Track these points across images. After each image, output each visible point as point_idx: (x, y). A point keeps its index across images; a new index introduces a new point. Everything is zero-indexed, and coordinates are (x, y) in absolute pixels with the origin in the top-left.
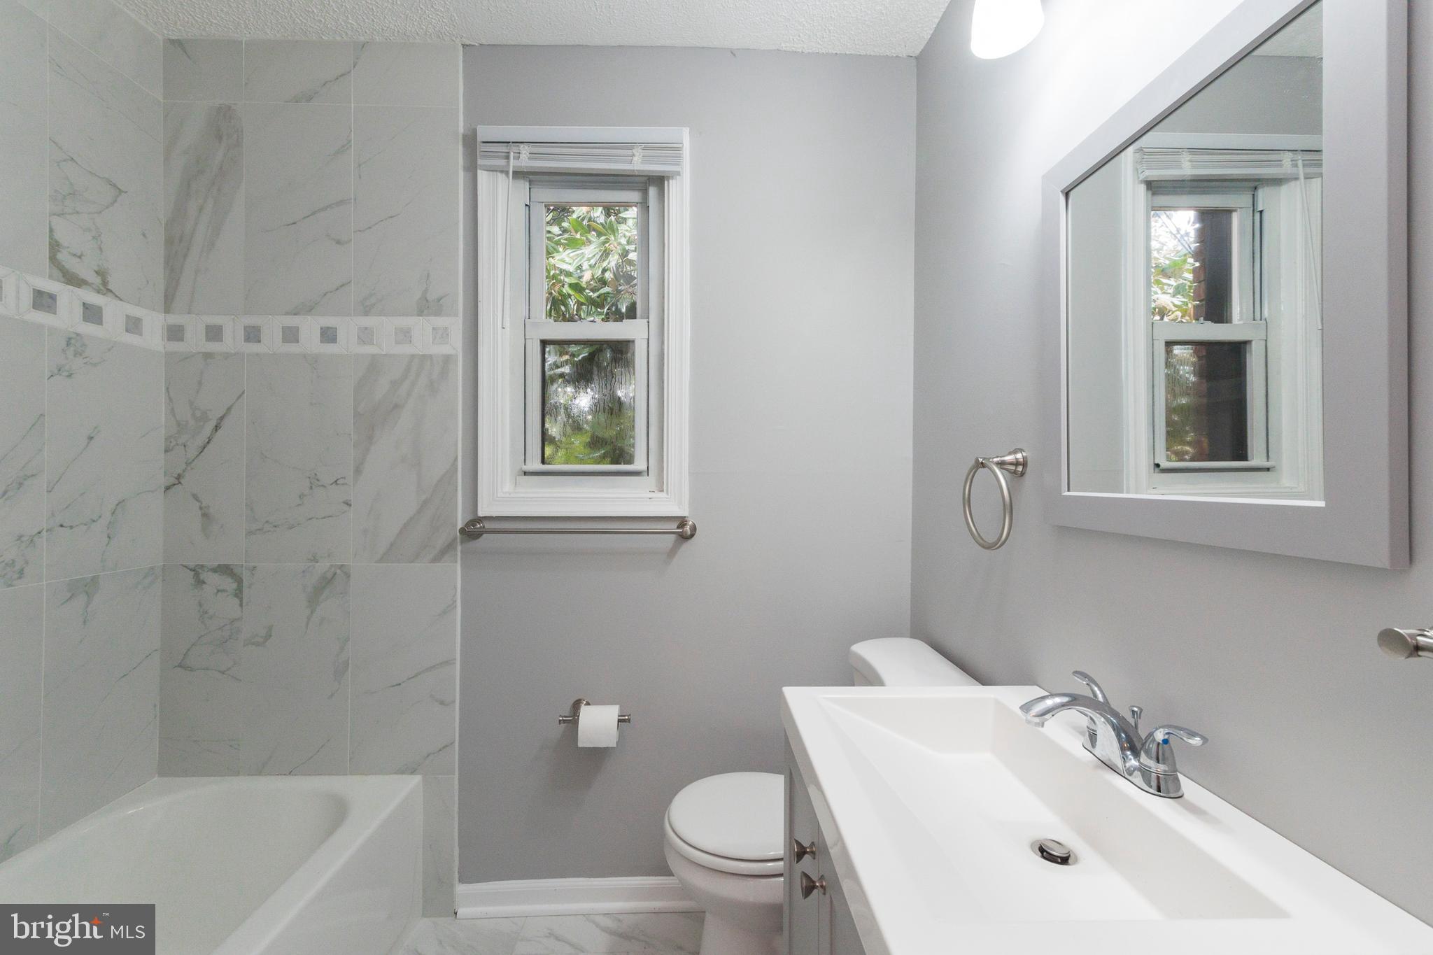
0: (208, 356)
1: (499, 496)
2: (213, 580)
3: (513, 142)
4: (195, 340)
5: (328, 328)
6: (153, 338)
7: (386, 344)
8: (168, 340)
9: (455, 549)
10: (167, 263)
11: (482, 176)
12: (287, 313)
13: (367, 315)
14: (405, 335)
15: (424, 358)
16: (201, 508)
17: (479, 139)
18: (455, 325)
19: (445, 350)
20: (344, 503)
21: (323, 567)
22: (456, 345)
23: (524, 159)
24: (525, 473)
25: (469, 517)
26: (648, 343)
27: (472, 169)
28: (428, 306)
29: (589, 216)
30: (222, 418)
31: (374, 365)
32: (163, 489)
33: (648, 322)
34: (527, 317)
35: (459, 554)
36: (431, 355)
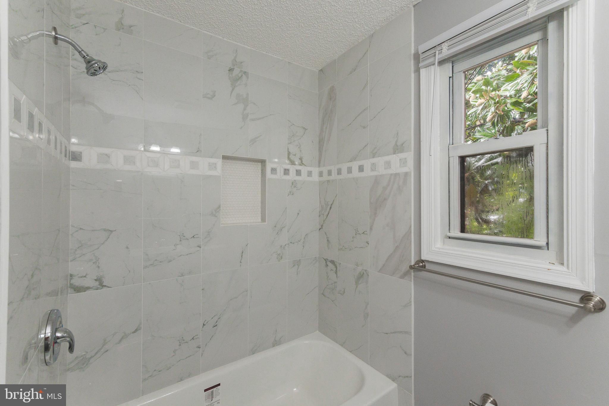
0: (328, 181)
1: (433, 249)
2: (330, 264)
3: (438, 45)
4: (325, 177)
5: (361, 165)
6: (315, 178)
7: (381, 170)
8: (319, 177)
9: (410, 274)
10: (319, 150)
11: (423, 72)
12: (349, 162)
13: (374, 158)
14: (388, 164)
15: (396, 175)
16: (327, 238)
17: (420, 53)
18: (410, 156)
19: (405, 170)
20: (366, 242)
21: (360, 269)
22: (410, 166)
23: (446, 51)
24: (449, 238)
25: (417, 259)
26: (547, 147)
27: (417, 71)
28: (398, 149)
29: (528, 55)
30: (332, 205)
31: (377, 180)
32: (319, 230)
33: (547, 130)
34: (451, 143)
35: (413, 277)
36: (399, 173)
